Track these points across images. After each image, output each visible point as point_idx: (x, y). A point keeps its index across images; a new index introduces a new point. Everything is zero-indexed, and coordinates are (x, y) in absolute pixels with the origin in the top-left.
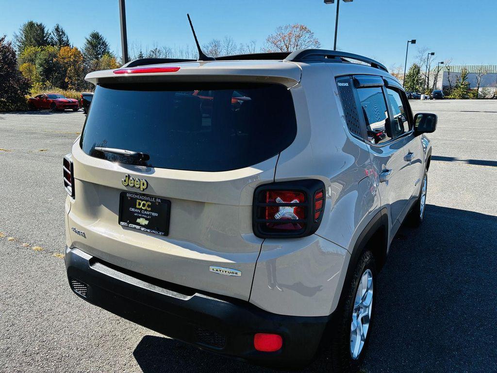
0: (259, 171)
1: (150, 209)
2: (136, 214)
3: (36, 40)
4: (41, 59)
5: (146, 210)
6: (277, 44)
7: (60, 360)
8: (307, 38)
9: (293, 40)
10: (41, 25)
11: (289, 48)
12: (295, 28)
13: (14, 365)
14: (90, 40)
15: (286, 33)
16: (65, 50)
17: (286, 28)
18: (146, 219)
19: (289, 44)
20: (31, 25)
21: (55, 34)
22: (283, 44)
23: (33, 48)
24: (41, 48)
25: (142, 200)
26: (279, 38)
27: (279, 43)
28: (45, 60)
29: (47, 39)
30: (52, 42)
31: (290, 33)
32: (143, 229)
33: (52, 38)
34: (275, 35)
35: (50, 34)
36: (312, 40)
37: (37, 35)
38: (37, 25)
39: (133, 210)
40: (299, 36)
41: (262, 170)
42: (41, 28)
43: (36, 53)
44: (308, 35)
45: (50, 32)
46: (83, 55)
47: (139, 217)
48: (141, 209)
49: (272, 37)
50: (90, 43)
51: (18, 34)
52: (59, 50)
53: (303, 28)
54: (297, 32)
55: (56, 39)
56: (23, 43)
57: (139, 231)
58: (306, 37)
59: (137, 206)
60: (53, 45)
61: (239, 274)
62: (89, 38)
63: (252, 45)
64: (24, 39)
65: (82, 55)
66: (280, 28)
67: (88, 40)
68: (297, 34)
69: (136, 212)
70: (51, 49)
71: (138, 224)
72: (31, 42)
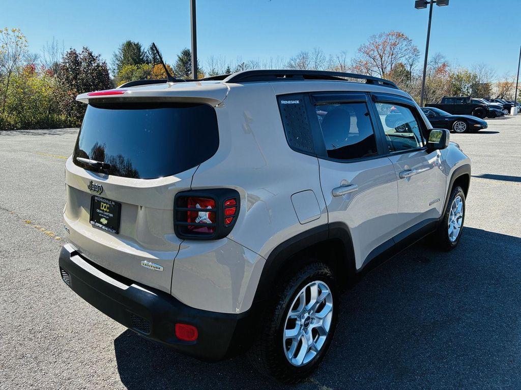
0: (178, 180)
1: (108, 211)
2: (100, 215)
3: (133, 59)
4: (136, 76)
5: (106, 211)
6: (370, 53)
7: (55, 339)
8: (404, 45)
9: (388, 48)
10: (138, 44)
11: (383, 57)
12: (390, 36)
13: (19, 339)
14: (181, 57)
15: (380, 41)
16: (158, 67)
17: (380, 36)
18: (106, 219)
19: (383, 53)
20: (129, 44)
21: (150, 53)
22: (376, 53)
23: (130, 67)
24: (137, 66)
25: (104, 203)
26: (372, 47)
27: (372, 52)
28: (140, 77)
29: (143, 58)
30: (147, 60)
31: (385, 42)
32: (103, 227)
33: (148, 57)
34: (367, 44)
35: (146, 53)
36: (410, 47)
37: (134, 54)
38: (134, 44)
39: (98, 211)
40: (395, 45)
41: (180, 178)
42: (138, 47)
43: (132, 71)
44: (405, 43)
45: (145, 51)
46: (175, 72)
47: (102, 217)
48: (103, 210)
49: (365, 47)
50: (181, 60)
51: (117, 53)
52: (153, 68)
53: (399, 35)
54: (393, 39)
55: (151, 57)
56: (122, 62)
57: (101, 229)
58: (402, 44)
59: (101, 208)
60: (148, 63)
61: (162, 269)
62: (181, 55)
63: (342, 56)
64: (123, 58)
65: (173, 72)
66: (374, 36)
67: (179, 58)
68: (393, 42)
69: (100, 213)
70: (146, 67)
71: (101, 223)
72: (129, 61)
